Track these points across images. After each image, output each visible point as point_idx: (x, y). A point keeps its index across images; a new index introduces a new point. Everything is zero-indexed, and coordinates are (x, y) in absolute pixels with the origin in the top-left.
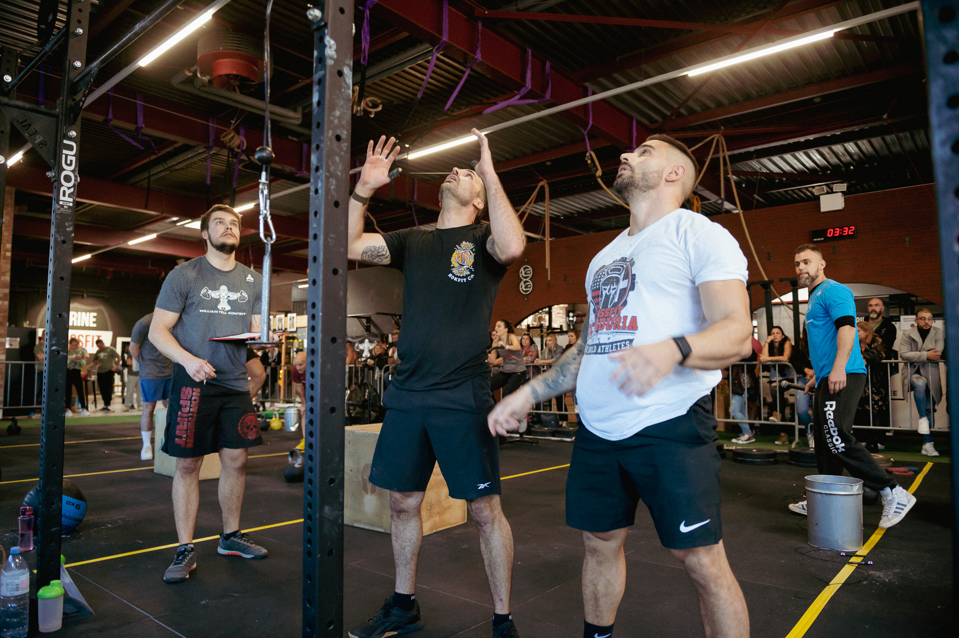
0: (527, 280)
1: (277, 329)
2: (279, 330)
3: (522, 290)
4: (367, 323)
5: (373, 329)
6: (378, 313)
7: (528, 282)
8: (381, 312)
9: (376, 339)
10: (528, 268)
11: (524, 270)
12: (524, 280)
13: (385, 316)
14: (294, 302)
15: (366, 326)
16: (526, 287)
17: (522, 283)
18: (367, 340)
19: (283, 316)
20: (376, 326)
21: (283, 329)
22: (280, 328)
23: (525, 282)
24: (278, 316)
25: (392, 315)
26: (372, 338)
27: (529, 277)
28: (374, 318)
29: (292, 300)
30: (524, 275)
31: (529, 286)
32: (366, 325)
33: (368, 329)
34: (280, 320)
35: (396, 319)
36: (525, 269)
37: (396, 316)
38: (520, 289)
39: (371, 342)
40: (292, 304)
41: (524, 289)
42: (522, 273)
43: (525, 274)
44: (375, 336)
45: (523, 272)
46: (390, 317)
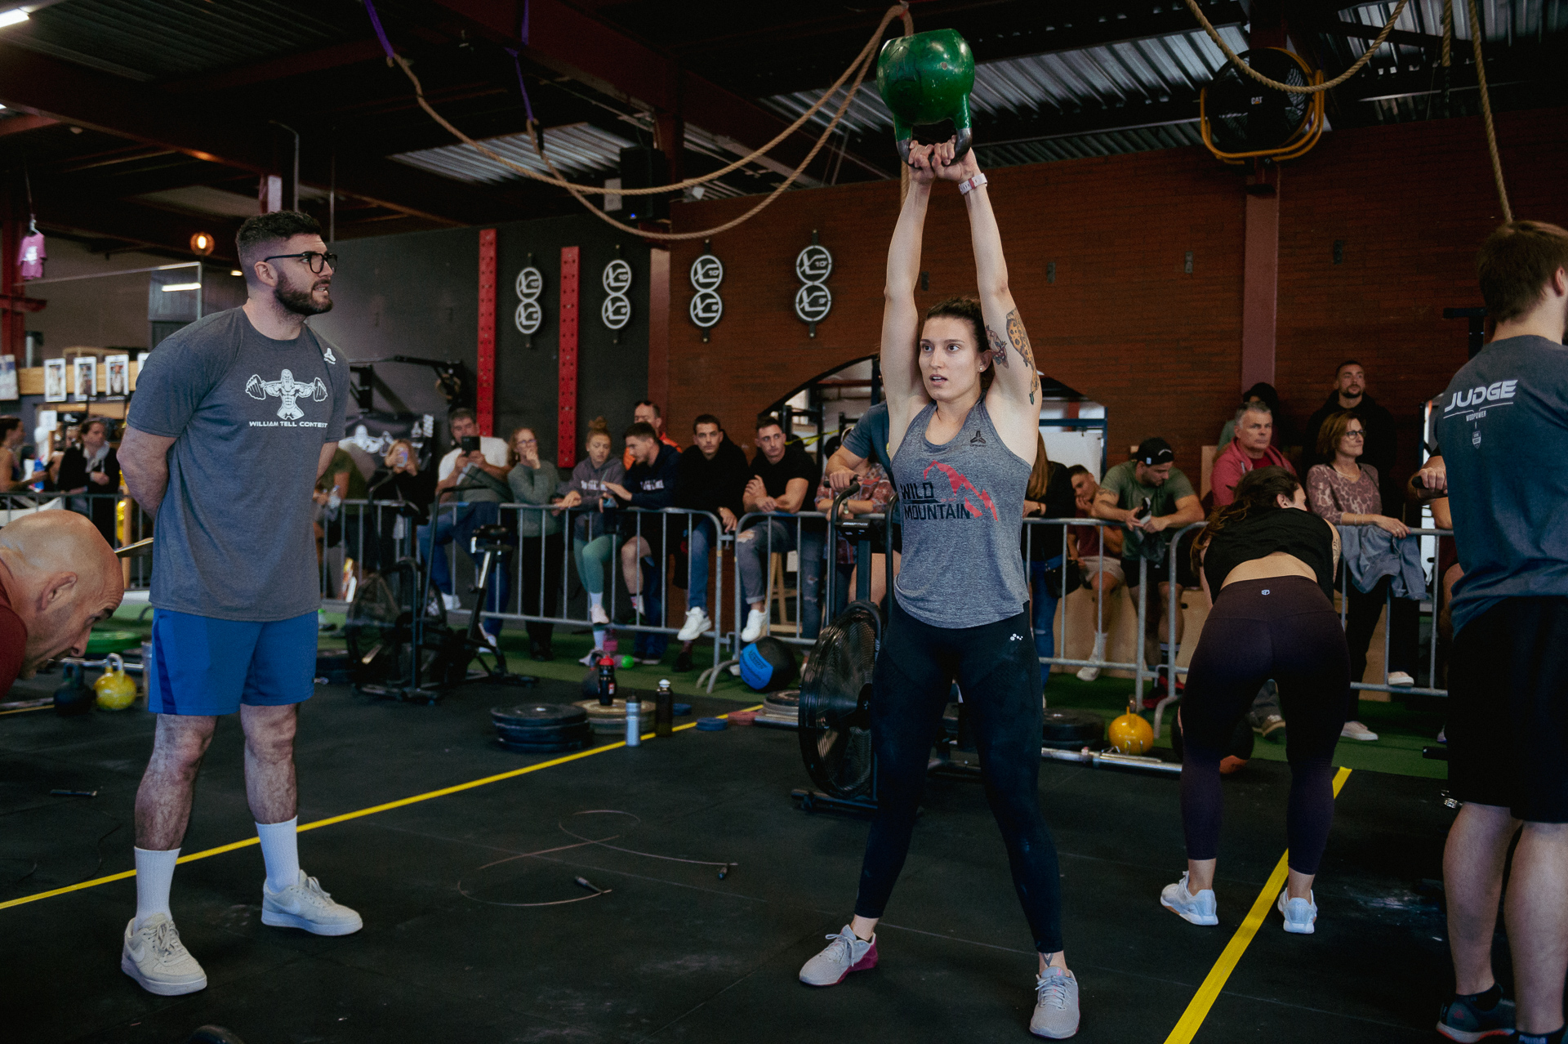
0: (817, 283)
1: (108, 392)
2: (113, 394)
3: (803, 310)
4: (362, 383)
5: (378, 400)
6: (400, 359)
7: (819, 289)
8: (406, 353)
9: (389, 426)
10: (821, 253)
11: (809, 258)
12: (810, 283)
13: (416, 366)
14: (154, 322)
15: (359, 392)
16: (814, 303)
17: (803, 292)
18: (361, 430)
19: (124, 358)
20: (387, 393)
21: (126, 392)
22: (117, 389)
23: (810, 290)
24: (110, 359)
25: (437, 365)
26: (376, 424)
27: (821, 275)
28: (380, 372)
29: (151, 318)
30: (808, 272)
31: (822, 301)
32: (360, 389)
33: (364, 400)
34: (117, 369)
35: (445, 375)
36: (810, 254)
37: (446, 367)
38: (798, 307)
39: (373, 433)
40: (150, 326)
41: (807, 309)
42: (802, 264)
43: (812, 267)
44: (385, 417)
45: (807, 263)
46: (429, 371)
